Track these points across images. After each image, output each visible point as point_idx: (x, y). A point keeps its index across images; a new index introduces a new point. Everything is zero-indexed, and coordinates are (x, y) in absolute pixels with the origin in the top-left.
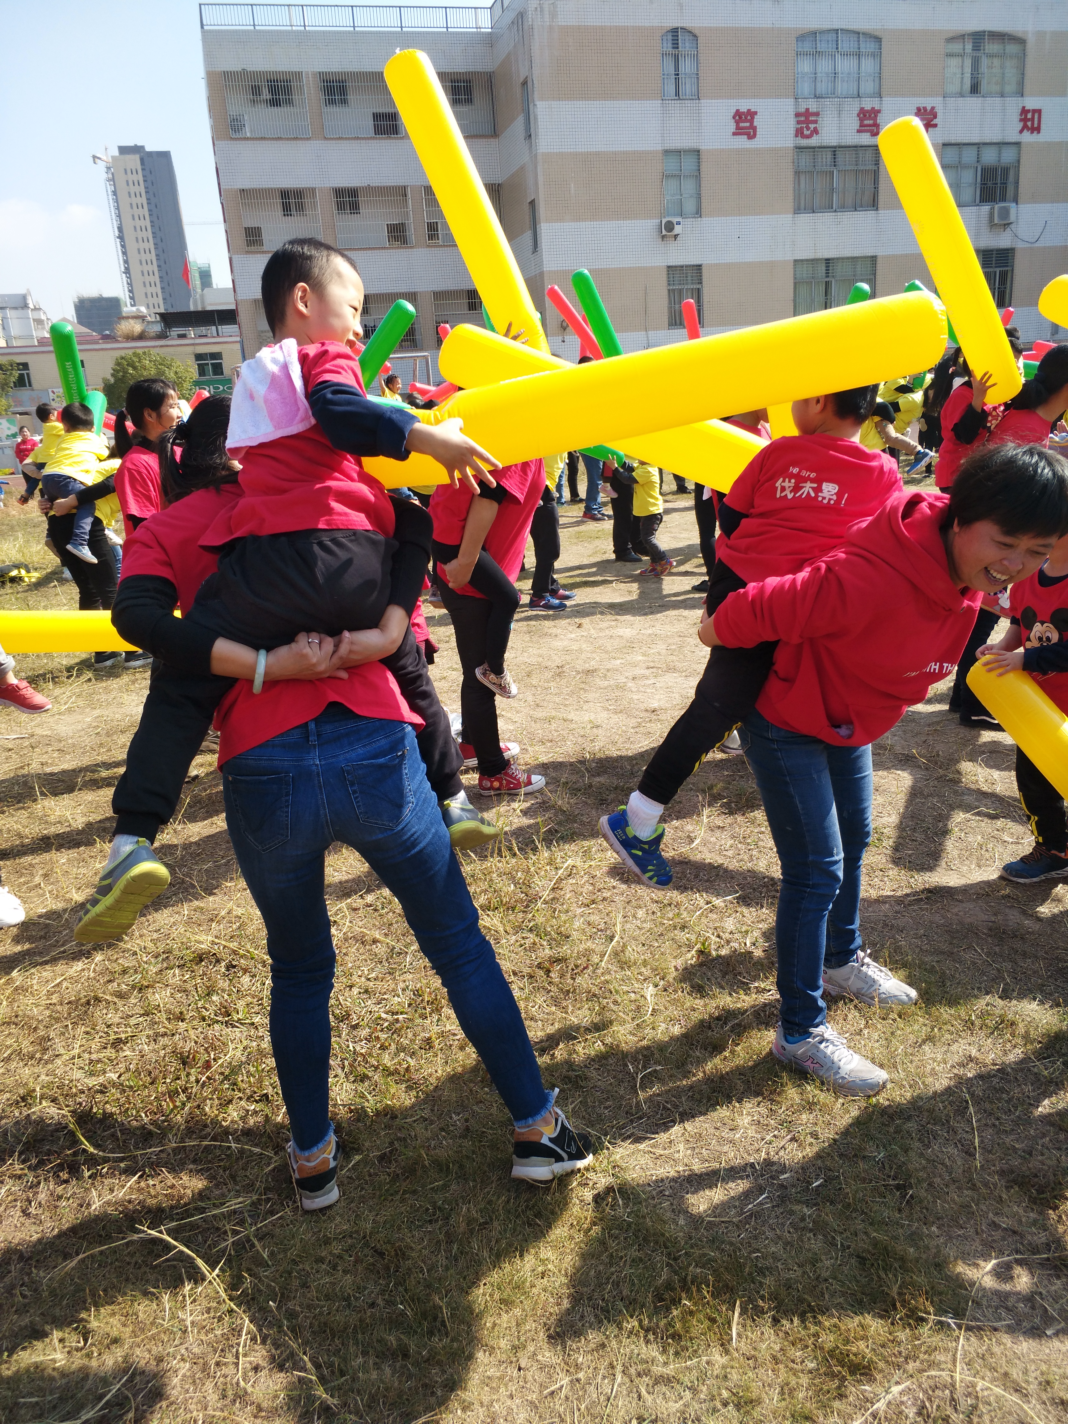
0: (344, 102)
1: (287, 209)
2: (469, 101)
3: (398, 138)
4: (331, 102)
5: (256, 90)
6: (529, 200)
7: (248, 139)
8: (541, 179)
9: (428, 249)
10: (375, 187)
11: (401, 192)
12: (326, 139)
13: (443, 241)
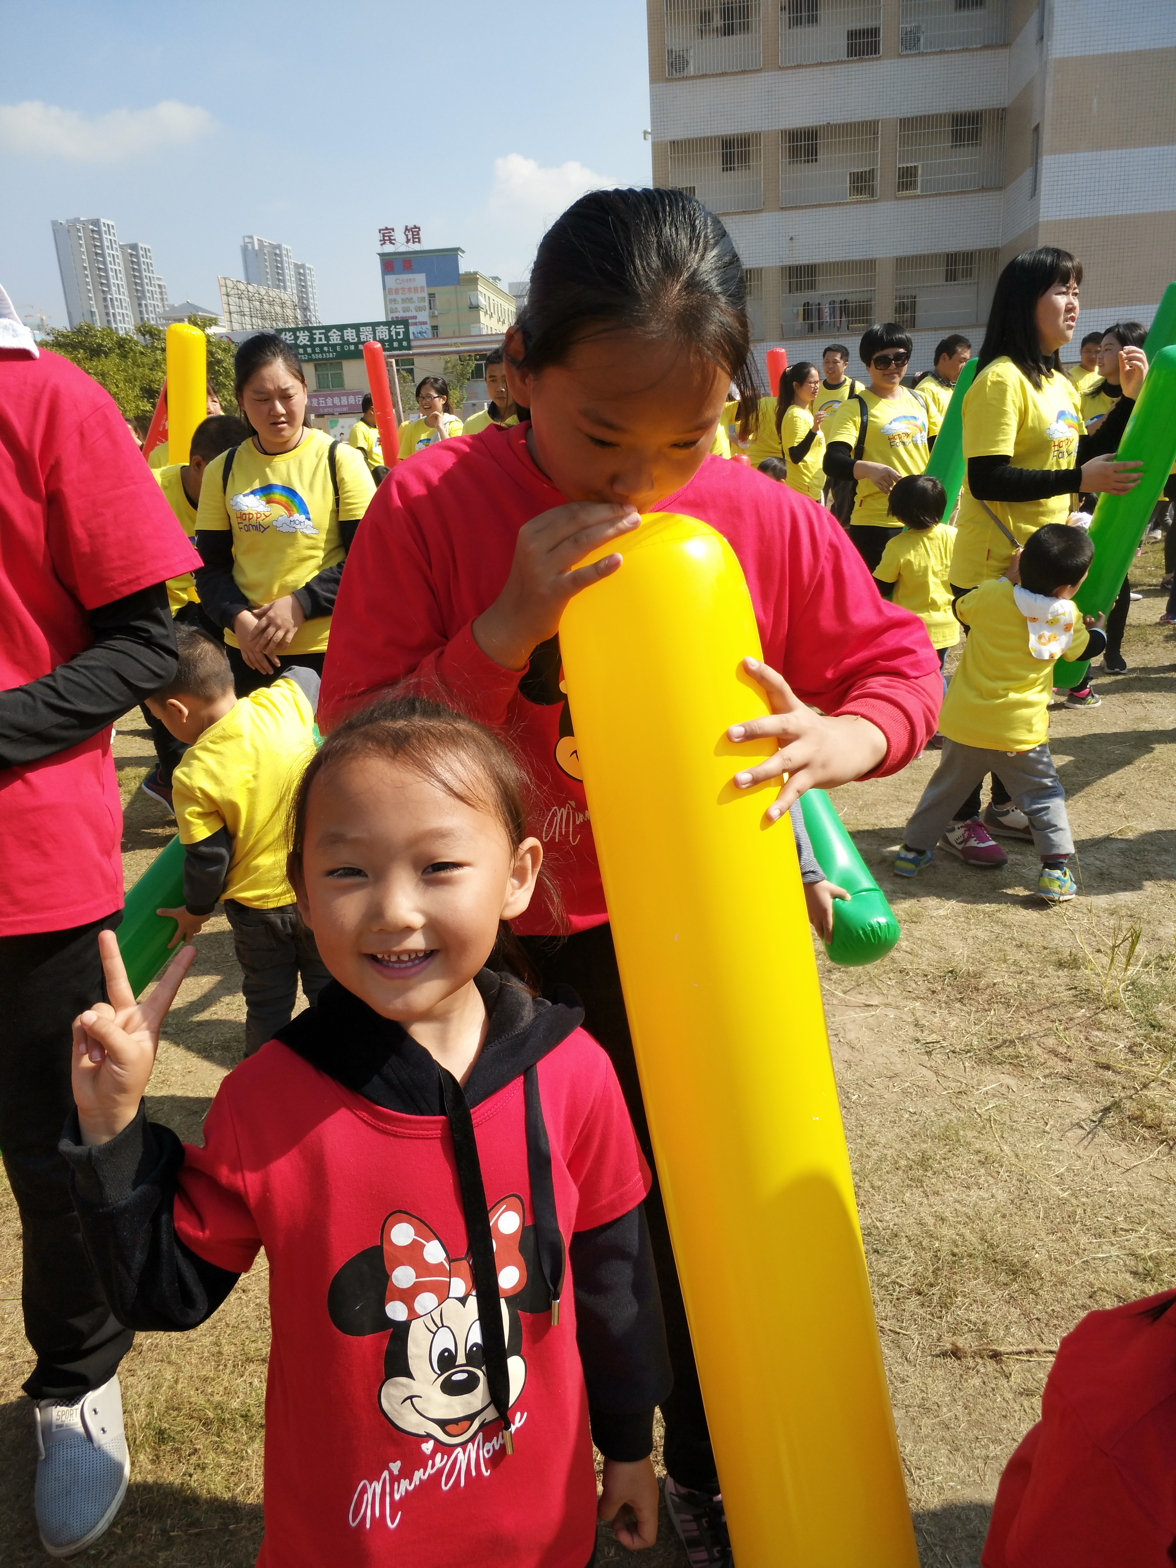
1: (728, 163)
3: (873, 59)
4: (796, 22)
5: (705, 17)
6: (1033, 125)
7: (693, 78)
8: (1049, 94)
9: (896, 202)
10: (835, 126)
11: (869, 128)
12: (780, 68)
13: (922, 191)
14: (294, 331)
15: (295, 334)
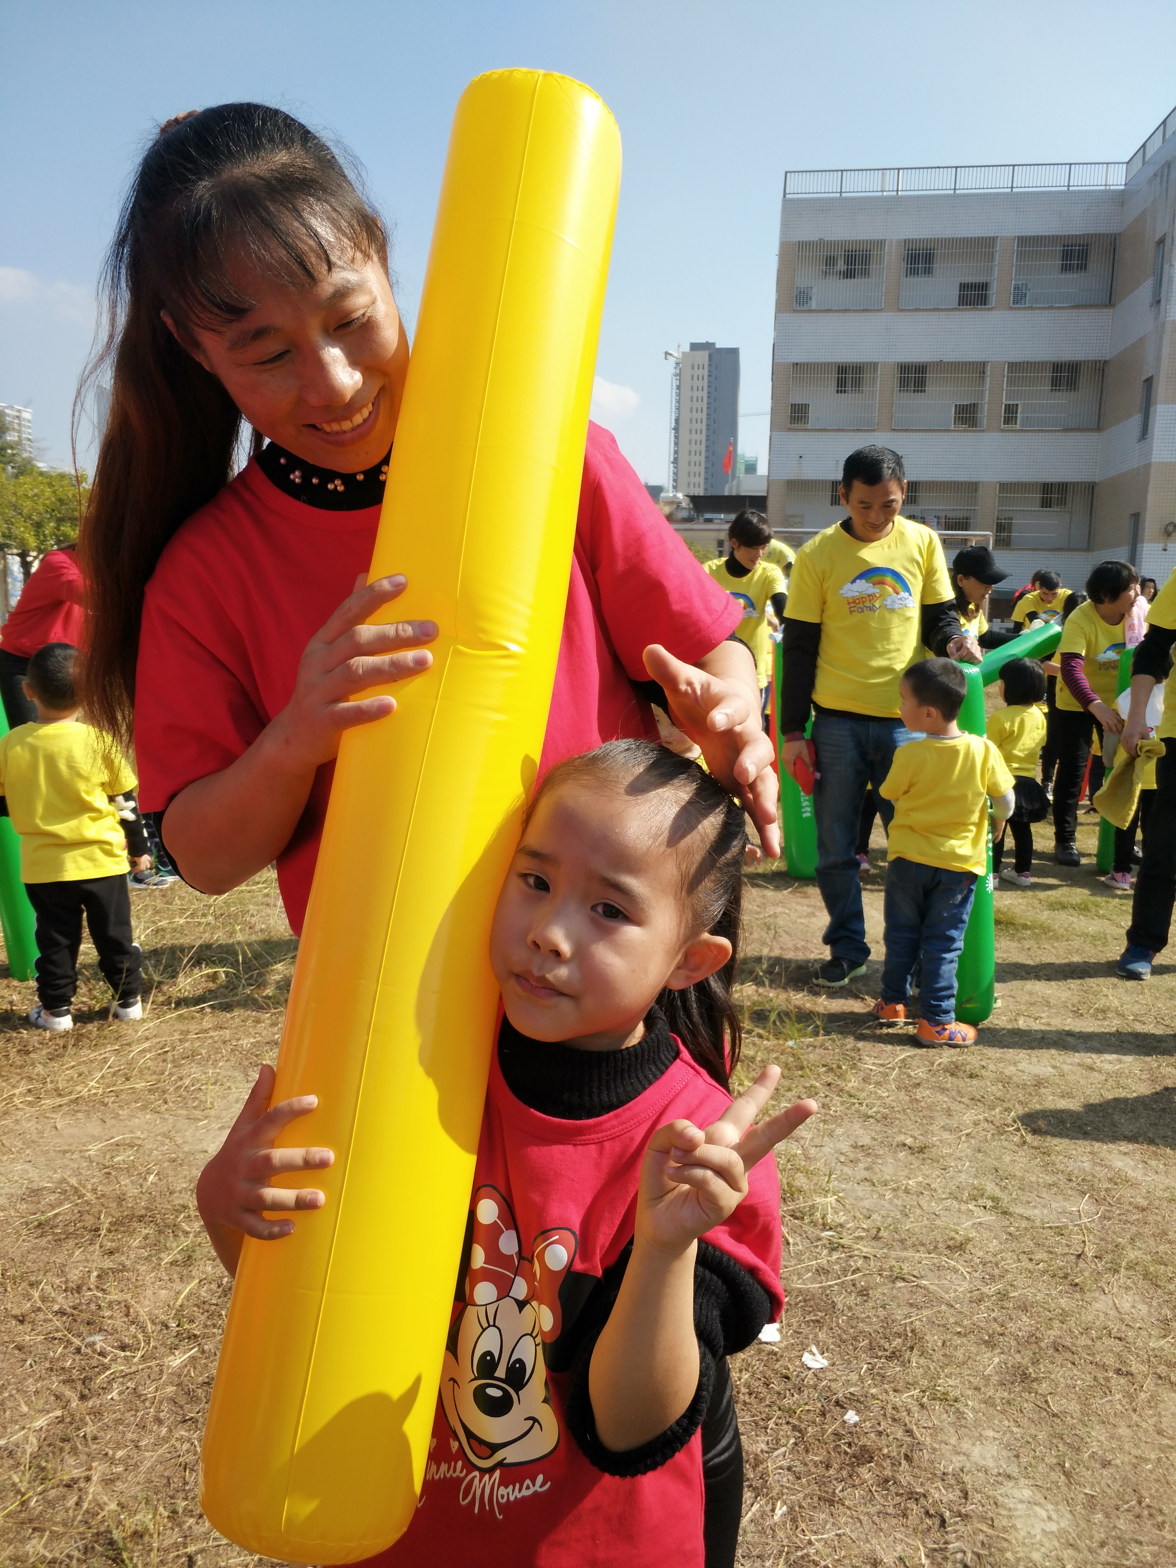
0: (928, 271)
1: (841, 386)
2: (1083, 267)
3: (985, 309)
4: (912, 272)
5: (830, 261)
6: (1145, 377)
7: (814, 311)
8: (1166, 351)
9: (1001, 434)
10: (948, 363)
11: (979, 369)
12: (900, 310)
13: (1022, 426)
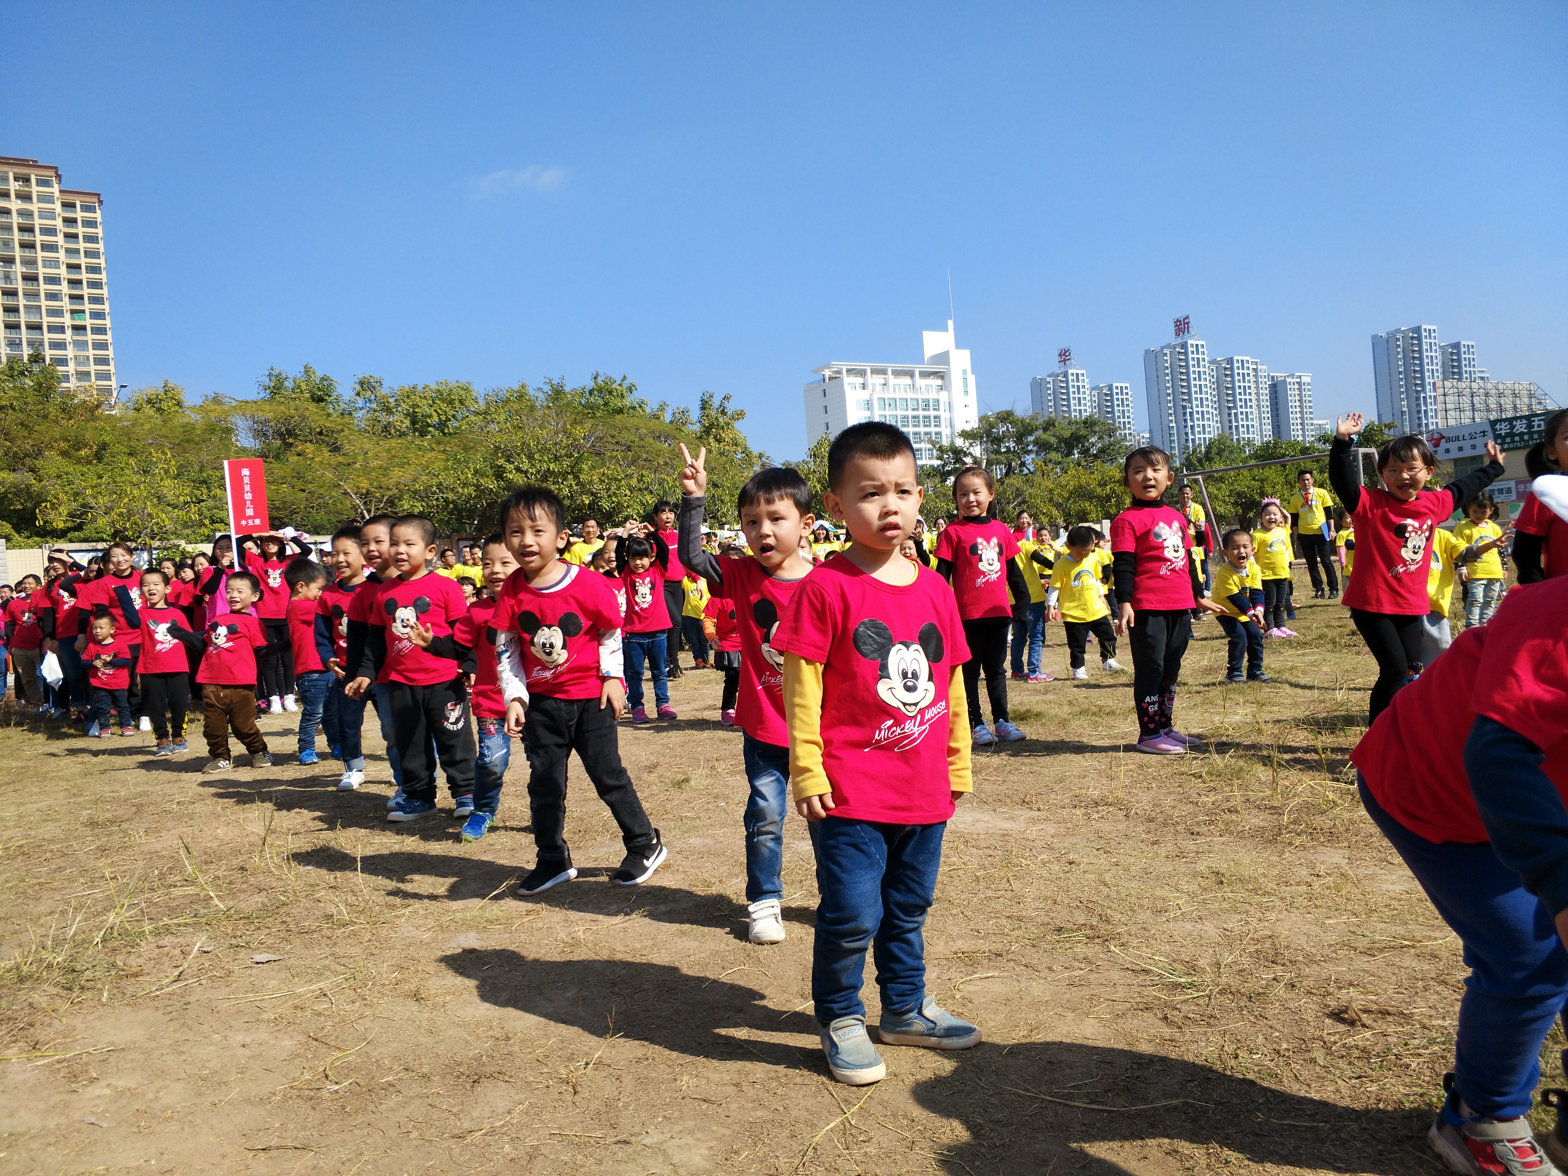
14: (1510, 420)
15: (1511, 424)
